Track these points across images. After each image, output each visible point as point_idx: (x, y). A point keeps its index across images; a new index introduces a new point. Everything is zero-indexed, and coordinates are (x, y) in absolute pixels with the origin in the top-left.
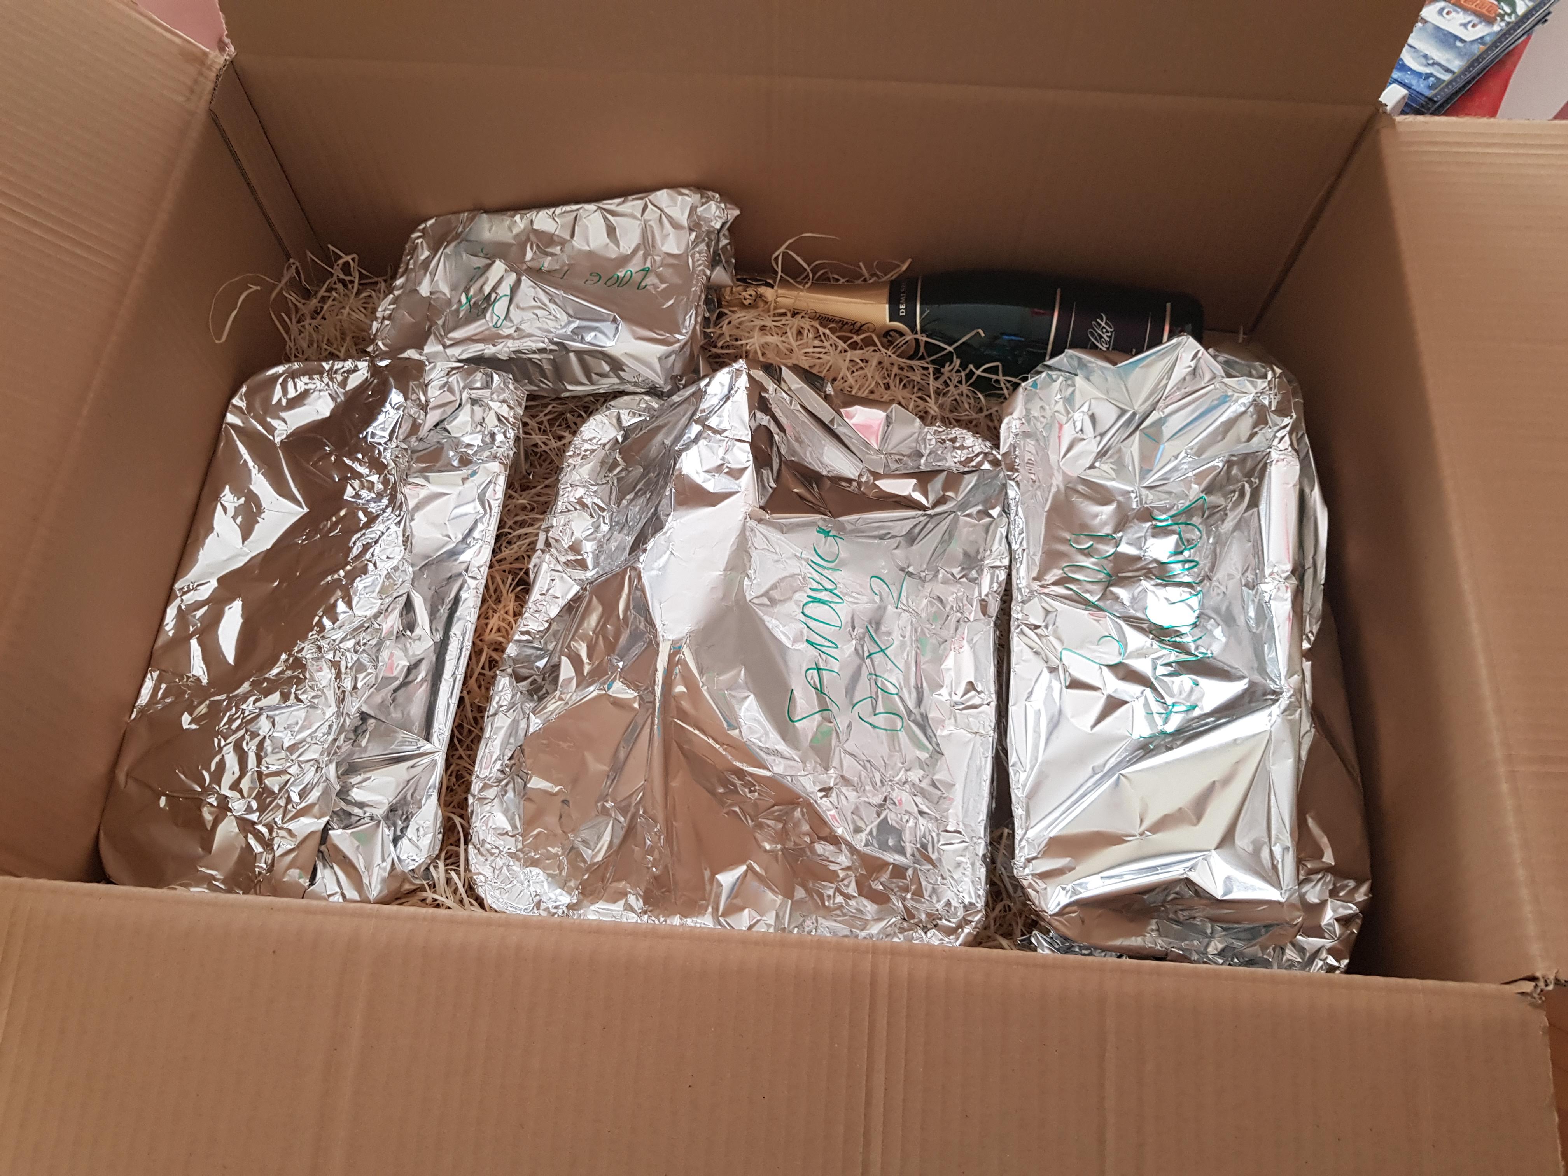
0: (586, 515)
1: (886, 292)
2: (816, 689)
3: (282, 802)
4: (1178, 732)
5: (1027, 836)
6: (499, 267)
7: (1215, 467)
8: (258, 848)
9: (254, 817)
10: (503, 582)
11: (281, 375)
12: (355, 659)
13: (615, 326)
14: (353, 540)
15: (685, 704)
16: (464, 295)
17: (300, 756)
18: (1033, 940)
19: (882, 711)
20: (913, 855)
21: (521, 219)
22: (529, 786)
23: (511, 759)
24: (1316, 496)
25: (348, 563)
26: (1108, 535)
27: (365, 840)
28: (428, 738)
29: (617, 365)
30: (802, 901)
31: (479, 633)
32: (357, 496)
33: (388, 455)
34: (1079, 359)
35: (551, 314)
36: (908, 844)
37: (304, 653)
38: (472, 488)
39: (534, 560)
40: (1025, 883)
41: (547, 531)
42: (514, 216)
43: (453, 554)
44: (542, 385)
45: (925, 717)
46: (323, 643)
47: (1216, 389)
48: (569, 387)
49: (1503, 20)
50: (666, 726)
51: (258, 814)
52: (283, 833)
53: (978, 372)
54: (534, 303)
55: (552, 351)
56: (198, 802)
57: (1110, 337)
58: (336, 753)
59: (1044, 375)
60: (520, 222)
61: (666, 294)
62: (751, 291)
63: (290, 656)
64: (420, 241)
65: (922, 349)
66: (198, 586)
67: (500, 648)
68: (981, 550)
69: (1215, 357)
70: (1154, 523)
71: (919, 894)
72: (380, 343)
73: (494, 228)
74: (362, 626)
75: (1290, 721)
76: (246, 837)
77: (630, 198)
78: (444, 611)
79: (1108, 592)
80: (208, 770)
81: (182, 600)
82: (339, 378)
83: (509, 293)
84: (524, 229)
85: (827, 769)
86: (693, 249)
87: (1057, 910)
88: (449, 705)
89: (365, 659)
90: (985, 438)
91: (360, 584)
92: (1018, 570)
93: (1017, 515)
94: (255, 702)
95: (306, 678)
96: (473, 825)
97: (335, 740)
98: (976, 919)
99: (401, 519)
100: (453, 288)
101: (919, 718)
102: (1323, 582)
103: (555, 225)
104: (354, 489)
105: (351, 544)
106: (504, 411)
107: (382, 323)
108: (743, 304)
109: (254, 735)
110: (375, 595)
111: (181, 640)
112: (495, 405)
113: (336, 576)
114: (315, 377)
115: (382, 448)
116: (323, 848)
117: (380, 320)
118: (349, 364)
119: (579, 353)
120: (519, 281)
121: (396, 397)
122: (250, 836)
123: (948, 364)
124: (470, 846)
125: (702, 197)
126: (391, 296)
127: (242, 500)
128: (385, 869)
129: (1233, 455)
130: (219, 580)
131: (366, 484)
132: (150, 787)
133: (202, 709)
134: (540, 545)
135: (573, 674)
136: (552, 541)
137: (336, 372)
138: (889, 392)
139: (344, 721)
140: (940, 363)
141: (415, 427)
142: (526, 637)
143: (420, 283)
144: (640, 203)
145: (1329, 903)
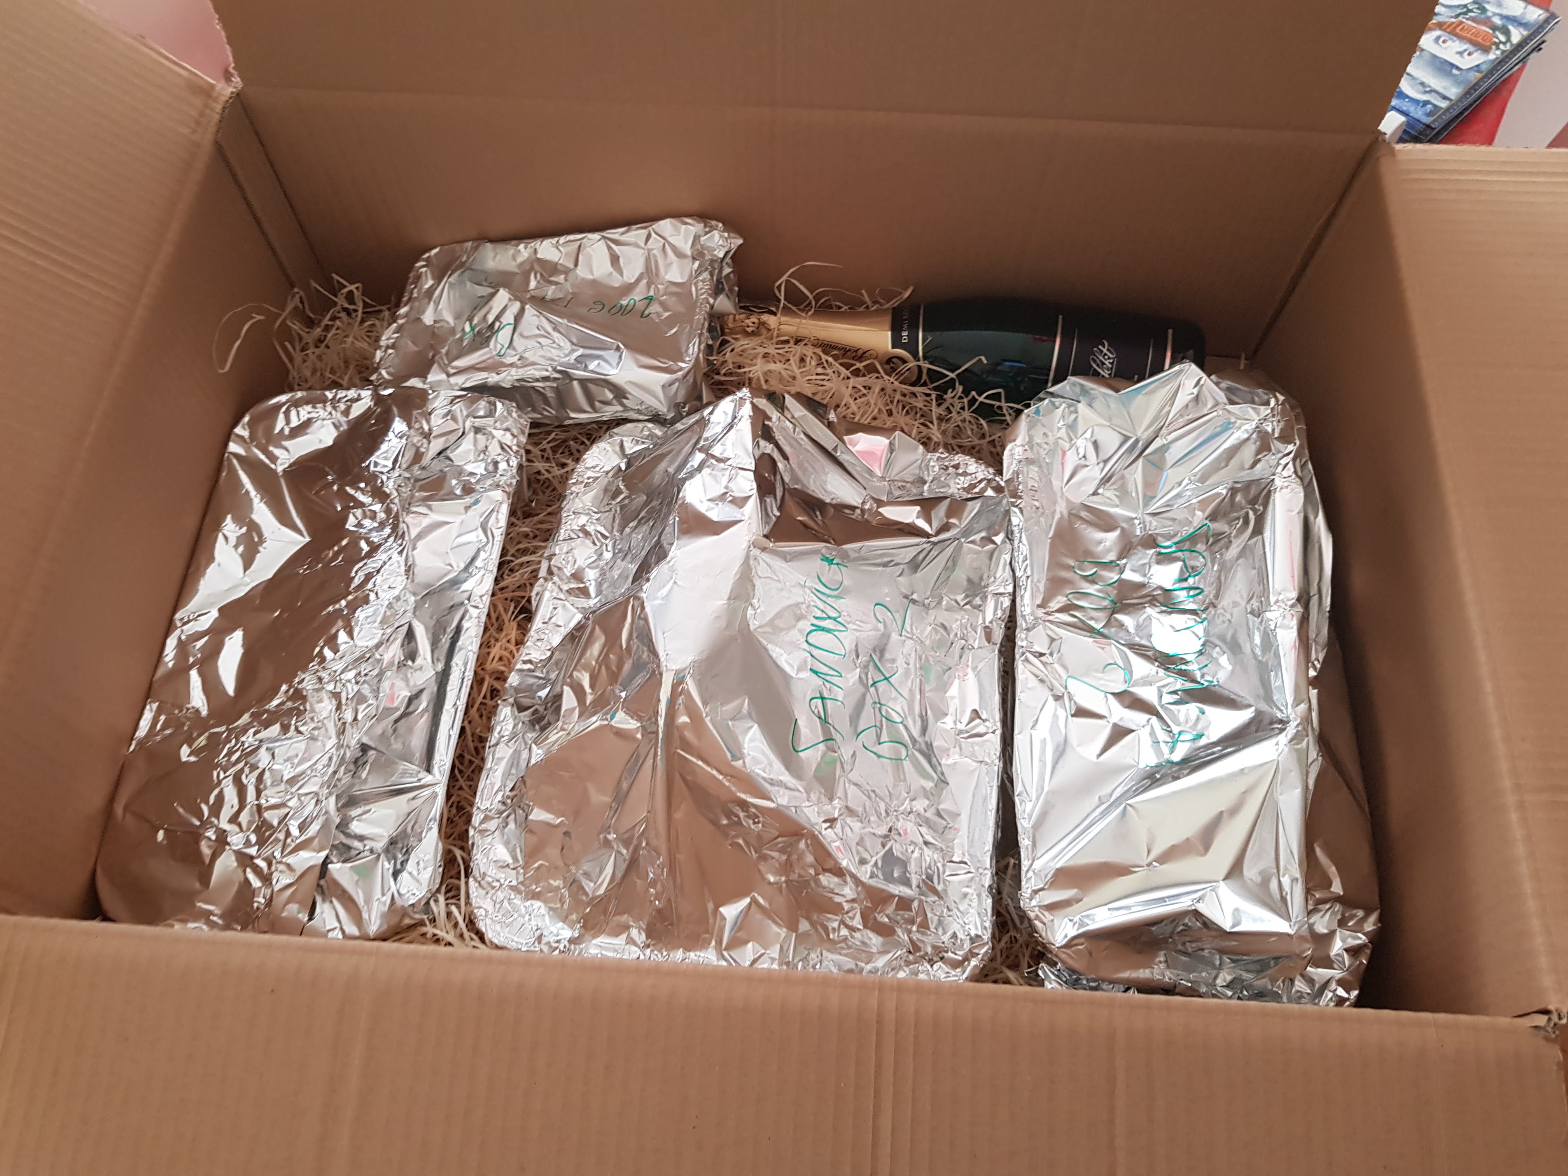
0: (588, 542)
1: (888, 319)
2: (820, 718)
3: (281, 836)
4: (1185, 761)
5: (1033, 867)
6: (503, 296)
7: (1219, 494)
8: (256, 883)
9: (253, 851)
10: (505, 609)
11: (284, 404)
12: (356, 690)
13: (619, 354)
14: (355, 569)
15: (689, 735)
16: (468, 324)
17: (299, 789)
18: (1040, 973)
19: (887, 739)
20: (918, 886)
21: (526, 248)
22: (531, 817)
23: (511, 790)
24: (1320, 523)
25: (350, 593)
26: (1112, 562)
27: (365, 874)
28: (429, 770)
29: (620, 393)
30: (806, 934)
31: (481, 662)
32: (359, 525)
33: (391, 484)
34: (1082, 386)
35: (554, 342)
36: (913, 875)
37: (304, 684)
38: (475, 516)
39: (536, 589)
40: (1032, 915)
41: (550, 558)
42: (518, 245)
43: (455, 583)
44: (546, 413)
45: (930, 746)
46: (324, 675)
47: (1218, 416)
48: (572, 415)
49: (1498, 48)
50: (670, 757)
51: (257, 847)
52: (281, 867)
53: (981, 399)
54: (537, 332)
55: (555, 379)
56: (196, 836)
57: (1112, 363)
58: (335, 786)
59: (1046, 401)
60: (524, 251)
61: (670, 322)
62: (754, 319)
63: (290, 687)
64: (424, 270)
65: (924, 377)
66: (199, 616)
67: (501, 677)
68: (985, 577)
69: (1217, 384)
70: (1158, 549)
71: (924, 926)
72: (384, 372)
73: (498, 257)
74: (363, 656)
75: (1297, 750)
76: (245, 871)
77: (634, 227)
78: (445, 641)
79: (1112, 620)
80: (207, 803)
81: (182, 631)
82: (342, 406)
83: (512, 321)
84: (528, 258)
85: (831, 799)
86: (696, 277)
87: (1064, 942)
88: (450, 736)
89: (366, 690)
90: (988, 465)
91: (361, 614)
92: (1022, 597)
93: (1020, 542)
94: (255, 734)
95: (306, 710)
96: (474, 858)
97: (335, 772)
98: (983, 951)
99: (404, 549)
100: (457, 317)
101: (923, 746)
102: (1328, 609)
103: (559, 255)
104: (357, 518)
105: (353, 574)
106: (508, 439)
107: (385, 351)
108: (746, 332)
109: (254, 767)
110: (376, 625)
111: (181, 671)
112: (498, 434)
113: (337, 606)
114: (318, 405)
115: (384, 478)
116: (322, 882)
117: (383, 349)
118: (352, 393)
119: (583, 382)
120: (522, 311)
121: (399, 425)
122: (248, 870)
123: (950, 390)
124: (471, 879)
125: (705, 226)
126: (395, 325)
127: (244, 530)
128: (385, 902)
129: (1237, 482)
130: (220, 610)
131: (368, 513)
132: (147, 821)
133: (202, 741)
134: (543, 573)
135: (575, 704)
136: (555, 570)
137: (339, 401)
138: (892, 419)
139: (345, 753)
140: (942, 390)
141: (418, 456)
142: (528, 666)
143: (423, 312)
144: (644, 233)
145: (1338, 933)
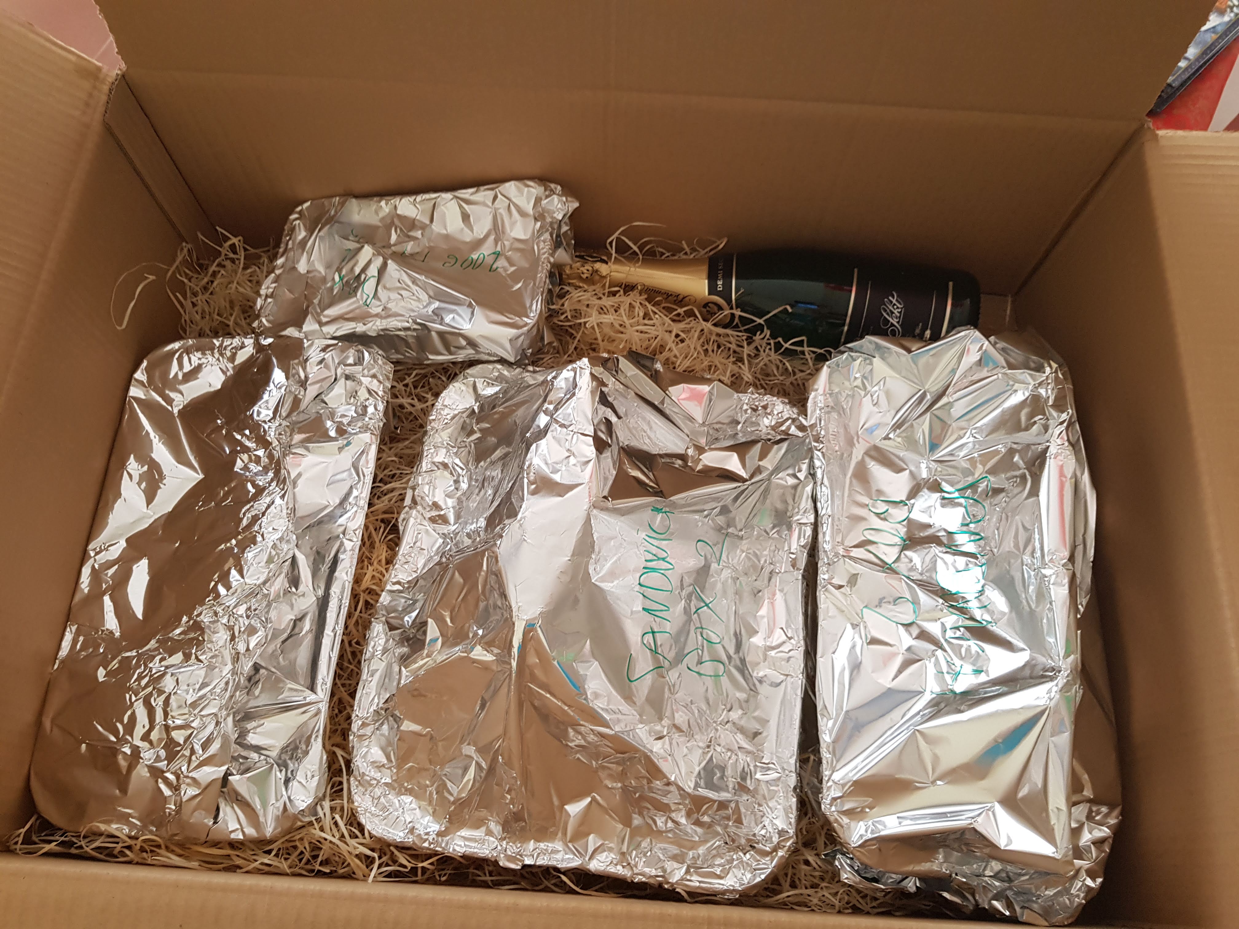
0: (447, 474)
1: (705, 268)
2: (651, 650)
3: (187, 753)
4: (965, 694)
5: (833, 778)
6: (367, 251)
7: (997, 452)
8: (167, 792)
9: (162, 765)
10: (375, 530)
11: (177, 351)
12: (246, 624)
13: (470, 310)
14: (243, 510)
15: (538, 672)
16: (337, 274)
17: (201, 711)
18: (837, 863)
19: (707, 659)
20: (734, 789)
21: (387, 204)
22: (402, 728)
23: (386, 702)
24: (1086, 478)
25: (239, 533)
26: (902, 501)
27: (261, 781)
28: (312, 688)
29: (472, 343)
30: (638, 828)
31: (357, 580)
32: (246, 468)
33: (272, 434)
34: (876, 344)
35: (414, 294)
36: (730, 779)
37: (202, 617)
38: (346, 458)
39: (402, 516)
40: (832, 819)
41: (414, 489)
42: (380, 202)
43: (331, 517)
44: (407, 354)
45: (743, 661)
46: (219, 610)
47: (998, 378)
48: (431, 357)
50: (521, 688)
51: (166, 762)
52: (188, 781)
53: (787, 345)
54: (399, 285)
55: (415, 330)
56: (113, 751)
58: (232, 708)
59: (845, 356)
60: (385, 206)
61: (515, 277)
62: (588, 267)
63: (190, 618)
64: (297, 222)
65: (737, 320)
66: (109, 546)
67: (376, 594)
68: (790, 508)
70: (943, 494)
71: (739, 821)
72: (264, 320)
73: (362, 212)
74: (252, 593)
75: (1067, 697)
76: (157, 782)
77: (482, 188)
78: (325, 569)
79: (902, 556)
80: (122, 722)
81: (95, 560)
82: (228, 354)
83: (376, 275)
84: (389, 212)
85: (661, 719)
86: (538, 237)
87: (860, 843)
88: (330, 657)
89: (257, 624)
90: (792, 403)
91: (249, 555)
92: (824, 533)
93: (822, 483)
94: (161, 660)
95: (204, 640)
96: (354, 761)
97: (231, 697)
98: (788, 844)
99: (285, 492)
100: (328, 267)
101: (738, 663)
102: (1092, 559)
103: (416, 211)
104: (243, 462)
105: (241, 515)
106: (374, 385)
107: (265, 300)
108: (581, 277)
109: (161, 692)
110: (263, 564)
111: (95, 596)
112: (366, 381)
113: (228, 545)
114: (207, 352)
115: (266, 427)
116: (225, 790)
117: (263, 298)
118: (236, 341)
119: (441, 334)
120: (384, 265)
121: (278, 375)
122: (160, 780)
123: (758, 333)
124: (352, 779)
125: (545, 190)
126: (273, 275)
127: (146, 468)
128: (278, 808)
129: (1015, 443)
130: (127, 541)
131: (253, 457)
132: (71, 734)
133: (115, 664)
134: (408, 501)
135: (438, 634)
136: (418, 499)
137: (225, 349)
138: (709, 359)
139: (239, 680)
140: (753, 331)
141: (296, 402)
142: (397, 587)
143: (298, 261)
144: (491, 194)
145: (1086, 825)
